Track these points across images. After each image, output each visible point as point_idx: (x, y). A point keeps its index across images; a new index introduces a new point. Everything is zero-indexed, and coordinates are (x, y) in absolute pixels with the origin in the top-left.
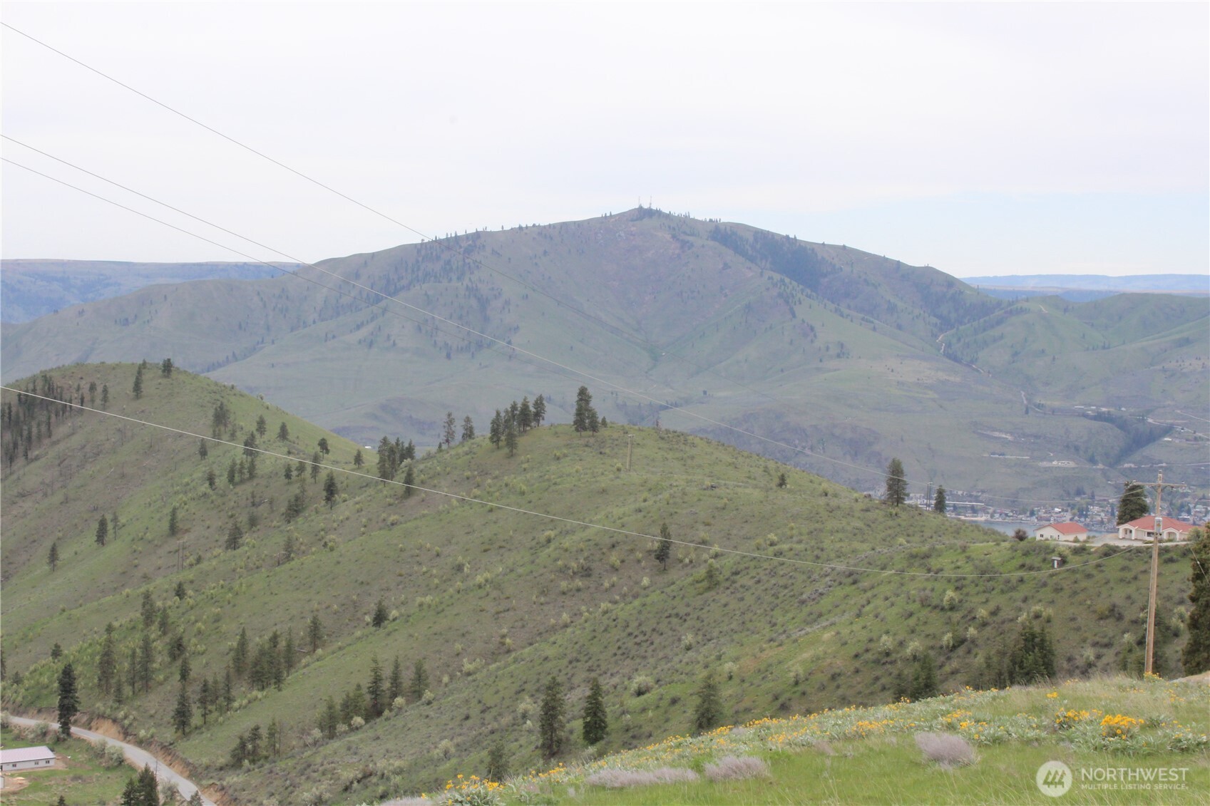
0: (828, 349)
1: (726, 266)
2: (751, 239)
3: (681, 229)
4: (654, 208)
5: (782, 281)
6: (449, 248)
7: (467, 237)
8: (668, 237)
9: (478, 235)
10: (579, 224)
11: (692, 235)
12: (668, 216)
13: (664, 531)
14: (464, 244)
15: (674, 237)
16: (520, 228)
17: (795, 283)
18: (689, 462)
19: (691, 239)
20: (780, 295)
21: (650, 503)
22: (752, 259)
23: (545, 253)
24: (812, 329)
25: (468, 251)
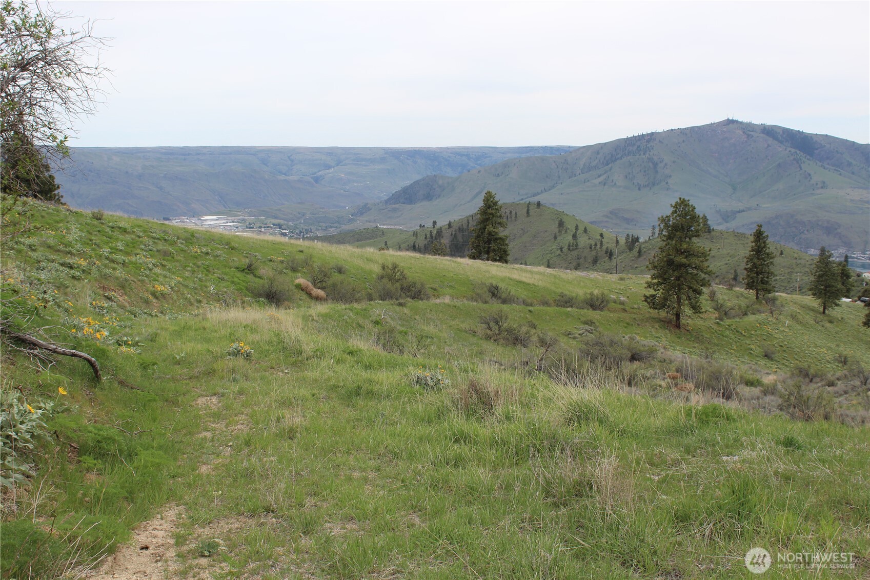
0: (817, 184)
1: (769, 146)
2: (781, 133)
3: (748, 129)
4: (734, 119)
5: (796, 152)
6: (639, 140)
7: (648, 135)
8: (741, 132)
9: (652, 134)
10: (699, 127)
11: (752, 131)
12: (741, 123)
13: (735, 271)
14: (646, 138)
15: (744, 132)
16: (672, 130)
17: (802, 153)
18: (746, 245)
19: (752, 133)
20: (794, 159)
21: (730, 261)
22: (781, 142)
23: (683, 141)
24: (810, 175)
25: (648, 141)
